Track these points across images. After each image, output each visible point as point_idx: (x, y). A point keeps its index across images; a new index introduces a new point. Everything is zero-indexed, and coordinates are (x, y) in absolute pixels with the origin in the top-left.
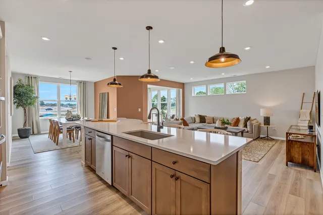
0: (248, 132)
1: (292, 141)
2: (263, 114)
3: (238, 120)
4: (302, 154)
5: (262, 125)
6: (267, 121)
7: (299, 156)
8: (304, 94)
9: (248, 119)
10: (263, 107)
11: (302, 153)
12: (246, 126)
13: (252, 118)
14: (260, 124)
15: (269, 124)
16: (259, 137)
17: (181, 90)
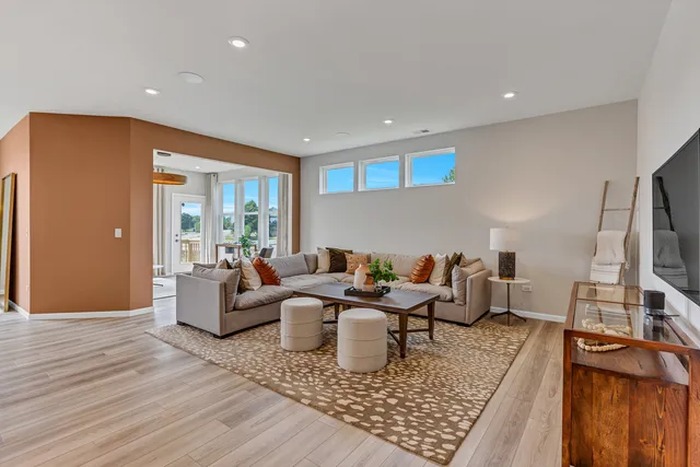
0: (452, 300)
1: (588, 370)
2: (496, 243)
3: (429, 264)
4: (633, 437)
5: (495, 279)
6: (508, 264)
7: (617, 444)
8: (607, 183)
9: (458, 259)
10: (498, 225)
11: (631, 432)
12: (448, 282)
13: (468, 256)
14: (490, 274)
15: (512, 275)
16: (488, 311)
17: (290, 176)
